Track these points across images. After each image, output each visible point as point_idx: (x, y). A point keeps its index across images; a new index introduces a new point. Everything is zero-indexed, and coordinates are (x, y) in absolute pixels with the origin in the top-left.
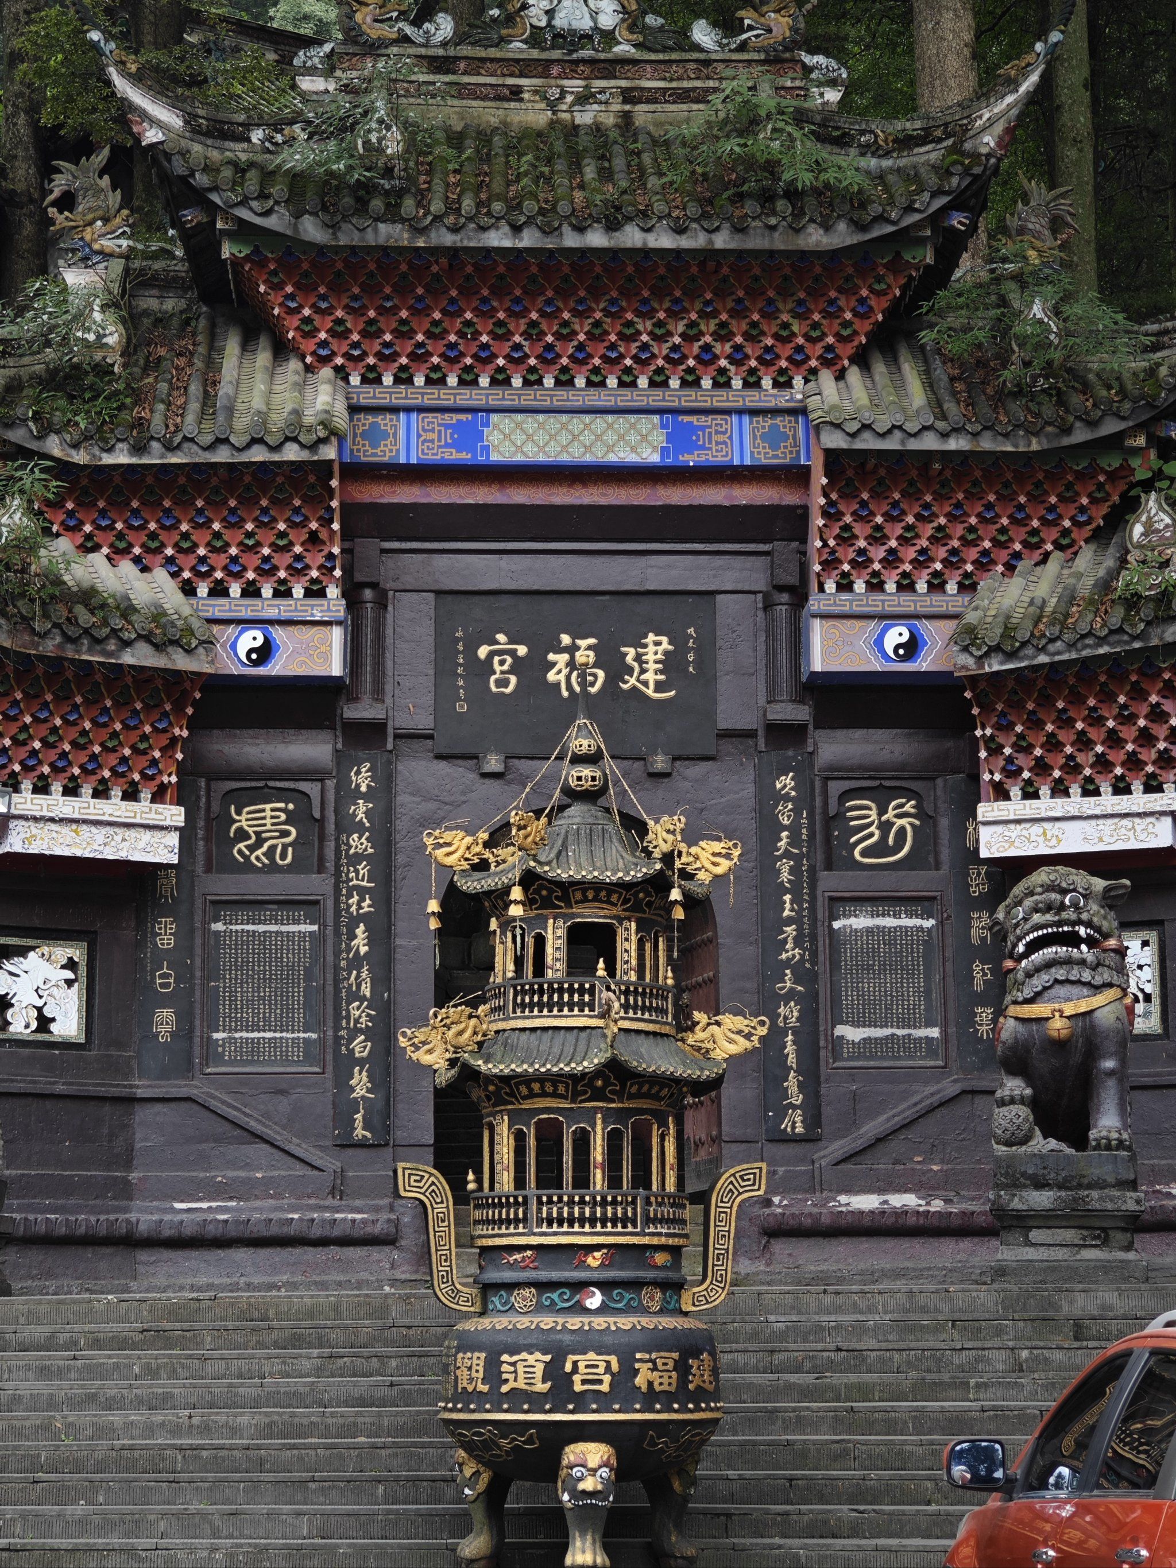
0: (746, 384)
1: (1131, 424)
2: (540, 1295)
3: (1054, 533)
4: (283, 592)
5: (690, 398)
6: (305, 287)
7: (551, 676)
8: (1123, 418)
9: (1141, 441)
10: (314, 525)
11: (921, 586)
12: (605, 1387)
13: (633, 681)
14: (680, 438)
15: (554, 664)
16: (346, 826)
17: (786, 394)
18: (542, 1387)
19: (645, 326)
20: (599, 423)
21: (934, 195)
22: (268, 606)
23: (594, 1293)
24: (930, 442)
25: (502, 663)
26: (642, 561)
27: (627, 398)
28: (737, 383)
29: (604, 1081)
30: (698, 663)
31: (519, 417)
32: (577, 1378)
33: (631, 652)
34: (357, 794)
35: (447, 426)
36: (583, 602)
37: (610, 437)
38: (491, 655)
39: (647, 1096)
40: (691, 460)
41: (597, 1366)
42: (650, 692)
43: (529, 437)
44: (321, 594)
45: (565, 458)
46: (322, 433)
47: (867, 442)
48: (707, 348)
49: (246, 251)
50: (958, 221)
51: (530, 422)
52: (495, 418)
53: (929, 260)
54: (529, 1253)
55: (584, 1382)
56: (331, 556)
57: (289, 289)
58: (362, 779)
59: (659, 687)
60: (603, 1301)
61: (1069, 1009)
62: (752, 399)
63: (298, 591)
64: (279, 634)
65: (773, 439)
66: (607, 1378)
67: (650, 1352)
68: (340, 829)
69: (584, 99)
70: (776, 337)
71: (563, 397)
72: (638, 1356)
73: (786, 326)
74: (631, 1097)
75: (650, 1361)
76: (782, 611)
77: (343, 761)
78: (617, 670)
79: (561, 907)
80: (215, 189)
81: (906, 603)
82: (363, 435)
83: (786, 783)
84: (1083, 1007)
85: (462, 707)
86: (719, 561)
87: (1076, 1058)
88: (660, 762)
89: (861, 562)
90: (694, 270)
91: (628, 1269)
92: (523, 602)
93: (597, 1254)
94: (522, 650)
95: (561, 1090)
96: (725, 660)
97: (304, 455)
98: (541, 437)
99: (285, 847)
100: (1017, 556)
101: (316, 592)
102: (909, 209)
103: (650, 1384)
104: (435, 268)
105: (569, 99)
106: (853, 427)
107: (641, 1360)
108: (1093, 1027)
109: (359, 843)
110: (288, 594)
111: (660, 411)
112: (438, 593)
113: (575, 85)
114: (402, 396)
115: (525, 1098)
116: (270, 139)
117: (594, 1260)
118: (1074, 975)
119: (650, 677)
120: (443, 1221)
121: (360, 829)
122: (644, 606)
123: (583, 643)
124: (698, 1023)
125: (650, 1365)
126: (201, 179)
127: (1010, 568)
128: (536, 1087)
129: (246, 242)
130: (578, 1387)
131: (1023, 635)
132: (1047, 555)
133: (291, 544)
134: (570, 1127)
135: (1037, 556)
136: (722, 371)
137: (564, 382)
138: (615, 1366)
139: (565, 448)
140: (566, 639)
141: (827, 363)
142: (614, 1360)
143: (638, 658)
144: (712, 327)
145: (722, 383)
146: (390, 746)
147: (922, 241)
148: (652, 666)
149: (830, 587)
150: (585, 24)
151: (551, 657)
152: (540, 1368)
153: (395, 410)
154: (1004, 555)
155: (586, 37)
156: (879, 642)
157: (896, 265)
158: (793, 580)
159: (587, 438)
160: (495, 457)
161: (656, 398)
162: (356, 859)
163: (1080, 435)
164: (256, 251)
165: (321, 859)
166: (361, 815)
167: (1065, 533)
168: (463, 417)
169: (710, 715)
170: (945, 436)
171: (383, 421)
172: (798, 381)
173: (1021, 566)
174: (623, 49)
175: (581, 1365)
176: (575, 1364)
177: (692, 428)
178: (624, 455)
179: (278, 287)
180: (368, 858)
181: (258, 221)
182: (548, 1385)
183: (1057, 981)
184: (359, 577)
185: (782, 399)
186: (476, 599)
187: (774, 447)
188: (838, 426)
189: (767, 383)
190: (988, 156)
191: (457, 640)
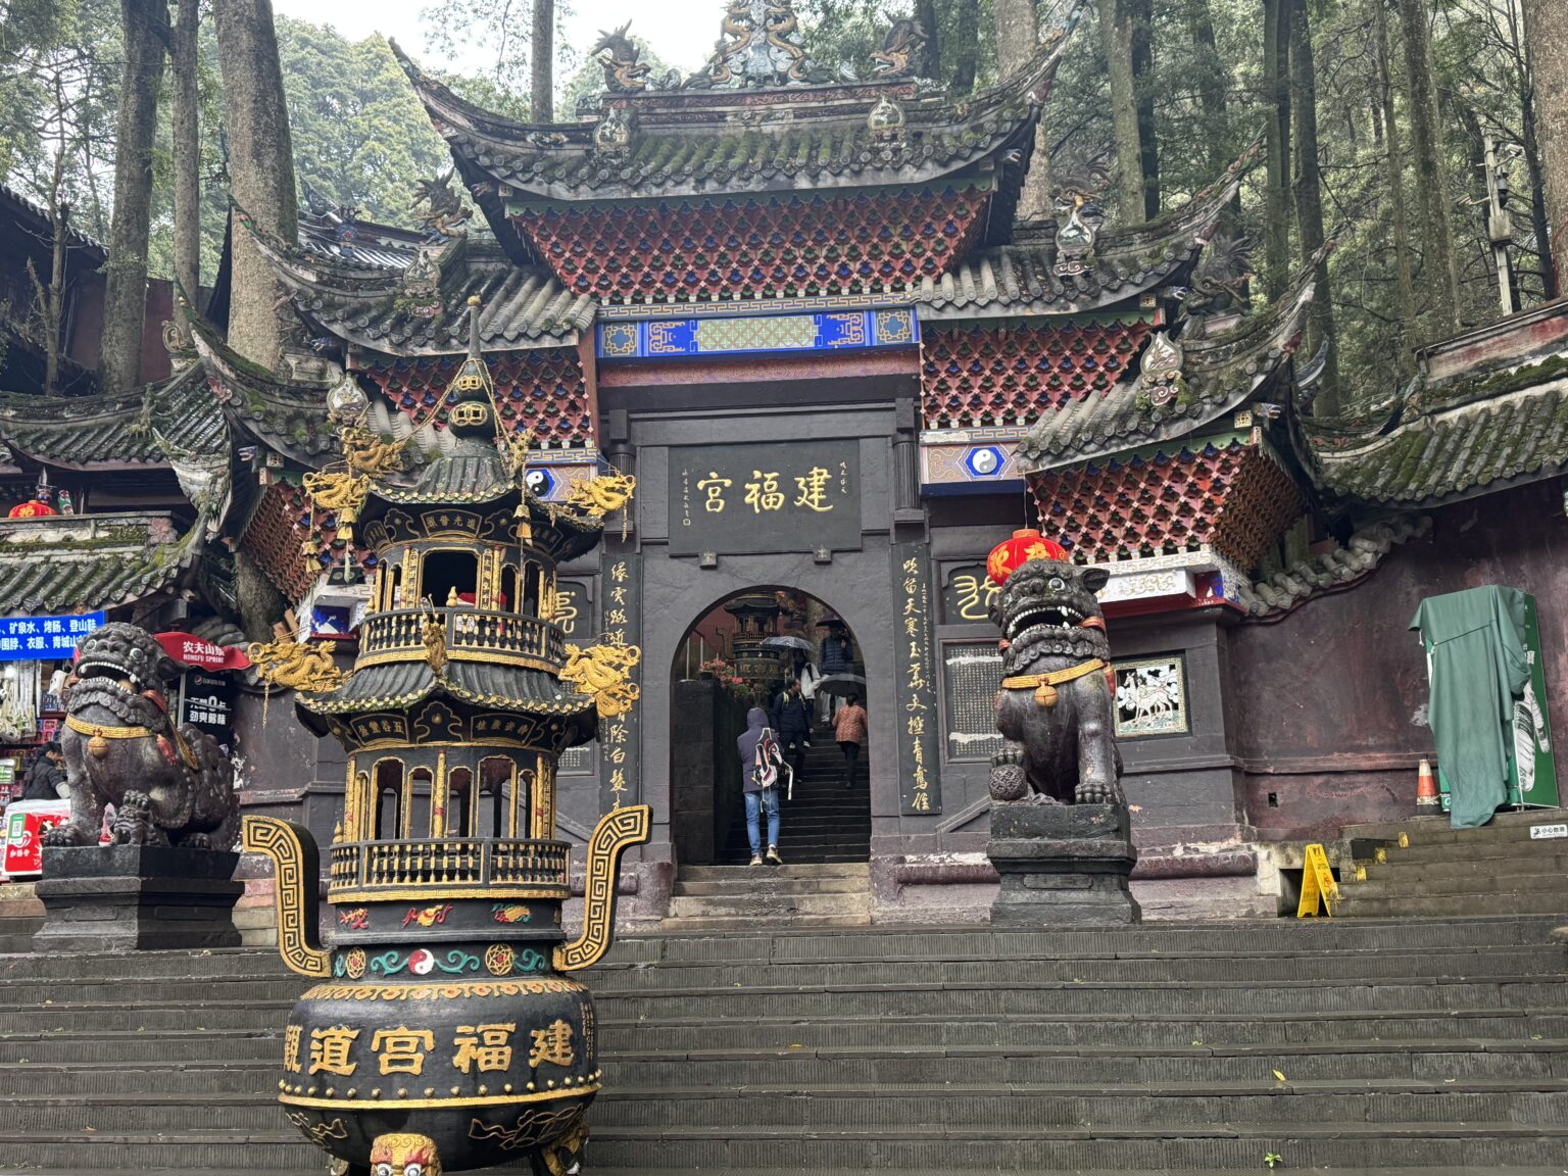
0: (873, 291)
1: (1143, 289)
2: (369, 959)
3: (1093, 377)
4: (555, 445)
5: (834, 303)
6: (566, 238)
7: (748, 499)
8: (1138, 285)
9: (1152, 303)
10: (572, 397)
11: (999, 421)
12: (416, 1069)
13: (803, 500)
14: (828, 329)
15: (749, 491)
16: (609, 605)
17: (901, 295)
18: (347, 1069)
19: (799, 252)
20: (772, 323)
21: (995, 136)
22: (546, 455)
23: (425, 956)
24: (996, 312)
25: (714, 491)
26: (808, 418)
27: (789, 305)
28: (866, 290)
29: (442, 717)
30: (848, 487)
31: (717, 322)
32: (384, 1058)
33: (802, 481)
34: (616, 583)
35: (669, 330)
36: (767, 449)
37: (780, 332)
38: (707, 487)
39: (500, 733)
40: (835, 344)
41: (407, 1044)
42: (815, 507)
43: (725, 335)
44: (582, 445)
45: (749, 347)
46: (566, 327)
47: (950, 314)
48: (844, 266)
49: (521, 212)
50: (1012, 156)
51: (724, 325)
52: (701, 323)
53: (995, 187)
54: (361, 911)
55: (392, 1062)
56: (586, 419)
57: (554, 239)
58: (619, 573)
59: (822, 503)
60: (435, 965)
61: (1054, 678)
62: (878, 300)
63: (566, 444)
64: (553, 473)
65: (893, 327)
66: (419, 1057)
67: (475, 1025)
68: (604, 607)
69: (767, 118)
70: (891, 254)
71: (747, 307)
72: (460, 1029)
73: (897, 246)
74: (478, 735)
75: (475, 1035)
76: (904, 448)
77: (608, 562)
78: (792, 493)
79: (416, 537)
80: (492, 167)
81: (988, 434)
82: (613, 339)
83: (910, 565)
84: (1066, 675)
85: (687, 522)
86: (861, 416)
87: (1064, 723)
88: (823, 554)
89: (955, 405)
90: (830, 208)
91: (466, 926)
92: (728, 450)
93: (431, 911)
94: (728, 483)
95: (398, 728)
96: (866, 483)
97: (555, 344)
98: (733, 335)
99: (569, 621)
100: (1067, 396)
101: (578, 444)
102: (976, 149)
103: (474, 1063)
104: (651, 218)
105: (758, 118)
106: (939, 304)
107: (463, 1035)
108: (1076, 694)
109: (617, 616)
110: (559, 446)
111: (814, 313)
112: (671, 446)
113: (761, 109)
114: (638, 311)
115: (366, 739)
116: (540, 140)
117: (426, 918)
118: (1057, 649)
119: (815, 497)
120: (291, 877)
121: (618, 607)
122: (811, 449)
123: (769, 476)
124: (569, 657)
125: (475, 1040)
126: (484, 161)
127: (1061, 404)
128: (374, 726)
129: (521, 207)
130: (385, 1069)
131: (1065, 441)
132: (1088, 394)
133: (558, 411)
134: (408, 769)
135: (1081, 395)
136: (856, 282)
137: (748, 296)
138: (429, 1044)
139: (749, 341)
140: (757, 474)
141: (929, 272)
142: (428, 1035)
143: (807, 485)
144: (846, 251)
145: (856, 290)
146: (638, 550)
147: (988, 175)
148: (816, 490)
149: (934, 424)
150: (769, 70)
151: (747, 486)
152: (347, 1044)
153: (633, 321)
154: (1057, 396)
155: (769, 78)
156: (969, 462)
157: (971, 193)
158: (911, 424)
159: (764, 333)
160: (701, 349)
161: (811, 304)
162: (615, 627)
163: (1107, 299)
164: (528, 212)
165: (593, 628)
166: (618, 597)
167: (1101, 376)
168: (679, 324)
169: (857, 521)
170: (1007, 306)
171: (627, 330)
172: (909, 286)
173: (1069, 402)
174: (794, 84)
175: (389, 1042)
176: (383, 1039)
177: (836, 323)
178: (789, 344)
179: (547, 238)
180: (623, 626)
181: (523, 187)
182: (352, 1066)
183: (1042, 655)
184: (613, 436)
185: (898, 299)
186: (697, 450)
187: (894, 332)
188: (929, 304)
189: (887, 288)
190: (1032, 106)
191: (683, 478)
